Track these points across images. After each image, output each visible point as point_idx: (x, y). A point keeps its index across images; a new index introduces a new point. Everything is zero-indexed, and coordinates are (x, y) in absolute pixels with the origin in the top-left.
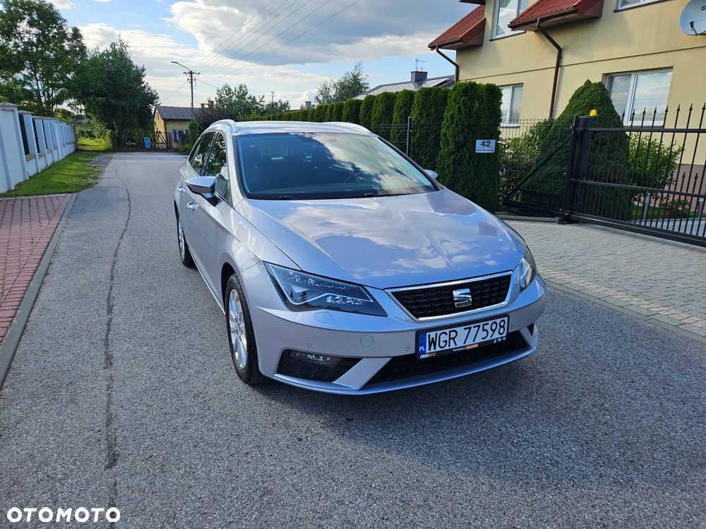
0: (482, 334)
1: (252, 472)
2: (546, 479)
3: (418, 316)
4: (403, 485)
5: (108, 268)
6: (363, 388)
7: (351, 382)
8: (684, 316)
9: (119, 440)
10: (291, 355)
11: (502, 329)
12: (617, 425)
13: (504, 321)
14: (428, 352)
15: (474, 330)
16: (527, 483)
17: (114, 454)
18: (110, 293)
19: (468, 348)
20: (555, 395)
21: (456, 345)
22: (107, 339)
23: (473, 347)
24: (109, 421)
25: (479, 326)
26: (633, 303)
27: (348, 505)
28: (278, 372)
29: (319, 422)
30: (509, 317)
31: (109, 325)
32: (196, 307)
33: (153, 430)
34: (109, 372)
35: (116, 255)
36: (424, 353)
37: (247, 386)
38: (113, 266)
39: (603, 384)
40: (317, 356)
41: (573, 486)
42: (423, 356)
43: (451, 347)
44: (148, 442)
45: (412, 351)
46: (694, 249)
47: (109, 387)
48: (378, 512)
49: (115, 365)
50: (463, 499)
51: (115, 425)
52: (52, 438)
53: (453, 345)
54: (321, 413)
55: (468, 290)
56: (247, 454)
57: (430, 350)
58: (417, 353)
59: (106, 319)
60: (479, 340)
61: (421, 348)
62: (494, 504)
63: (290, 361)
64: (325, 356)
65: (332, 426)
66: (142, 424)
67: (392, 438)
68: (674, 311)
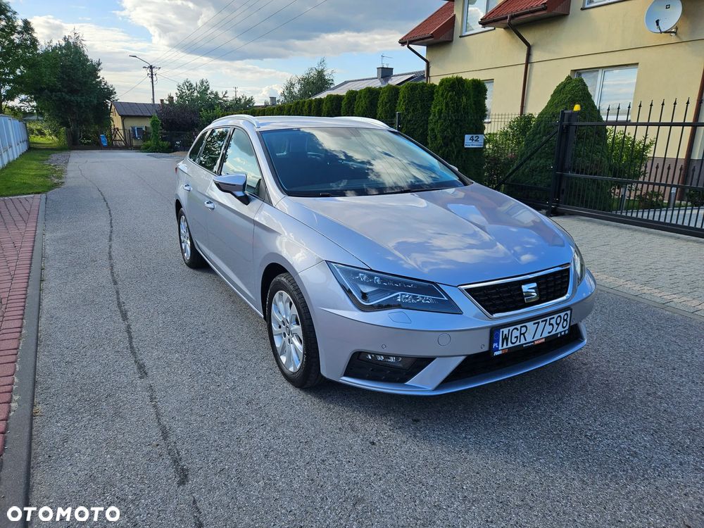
0: (548, 328)
1: (336, 481)
2: (632, 470)
3: (492, 313)
4: (495, 486)
5: (107, 271)
6: (437, 388)
7: (424, 383)
8: (695, 303)
9: (183, 453)
10: (361, 357)
11: (565, 322)
12: (675, 411)
13: (567, 314)
14: (501, 348)
15: (542, 325)
16: (616, 476)
17: (183, 469)
18: (118, 299)
19: (536, 343)
20: (607, 385)
21: (525, 340)
22: (132, 347)
23: (540, 341)
24: (165, 435)
25: (546, 320)
26: (645, 291)
27: (447, 510)
28: (345, 375)
29: (386, 424)
30: (571, 310)
31: (129, 332)
32: (216, 310)
33: (215, 441)
34: (146, 382)
35: (110, 258)
36: (497, 350)
37: (298, 390)
38: (112, 269)
39: (648, 372)
40: (387, 356)
41: (659, 476)
42: (496, 353)
43: (521, 343)
44: (214, 454)
45: (486, 349)
46: (679, 238)
47: (152, 399)
48: (480, 515)
49: (149, 374)
50: (559, 496)
51: (172, 439)
52: (109, 456)
53: (523, 341)
54: (384, 415)
55: (535, 285)
56: (323, 461)
57: (502, 346)
58: (491, 350)
59: (123, 327)
60: (546, 334)
61: (495, 345)
62: (591, 499)
63: (359, 364)
64: (397, 357)
65: (400, 428)
66: (201, 435)
67: (465, 438)
68: (685, 298)
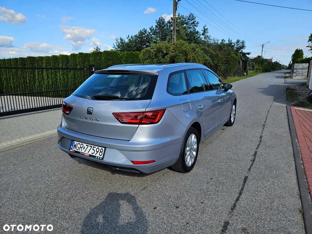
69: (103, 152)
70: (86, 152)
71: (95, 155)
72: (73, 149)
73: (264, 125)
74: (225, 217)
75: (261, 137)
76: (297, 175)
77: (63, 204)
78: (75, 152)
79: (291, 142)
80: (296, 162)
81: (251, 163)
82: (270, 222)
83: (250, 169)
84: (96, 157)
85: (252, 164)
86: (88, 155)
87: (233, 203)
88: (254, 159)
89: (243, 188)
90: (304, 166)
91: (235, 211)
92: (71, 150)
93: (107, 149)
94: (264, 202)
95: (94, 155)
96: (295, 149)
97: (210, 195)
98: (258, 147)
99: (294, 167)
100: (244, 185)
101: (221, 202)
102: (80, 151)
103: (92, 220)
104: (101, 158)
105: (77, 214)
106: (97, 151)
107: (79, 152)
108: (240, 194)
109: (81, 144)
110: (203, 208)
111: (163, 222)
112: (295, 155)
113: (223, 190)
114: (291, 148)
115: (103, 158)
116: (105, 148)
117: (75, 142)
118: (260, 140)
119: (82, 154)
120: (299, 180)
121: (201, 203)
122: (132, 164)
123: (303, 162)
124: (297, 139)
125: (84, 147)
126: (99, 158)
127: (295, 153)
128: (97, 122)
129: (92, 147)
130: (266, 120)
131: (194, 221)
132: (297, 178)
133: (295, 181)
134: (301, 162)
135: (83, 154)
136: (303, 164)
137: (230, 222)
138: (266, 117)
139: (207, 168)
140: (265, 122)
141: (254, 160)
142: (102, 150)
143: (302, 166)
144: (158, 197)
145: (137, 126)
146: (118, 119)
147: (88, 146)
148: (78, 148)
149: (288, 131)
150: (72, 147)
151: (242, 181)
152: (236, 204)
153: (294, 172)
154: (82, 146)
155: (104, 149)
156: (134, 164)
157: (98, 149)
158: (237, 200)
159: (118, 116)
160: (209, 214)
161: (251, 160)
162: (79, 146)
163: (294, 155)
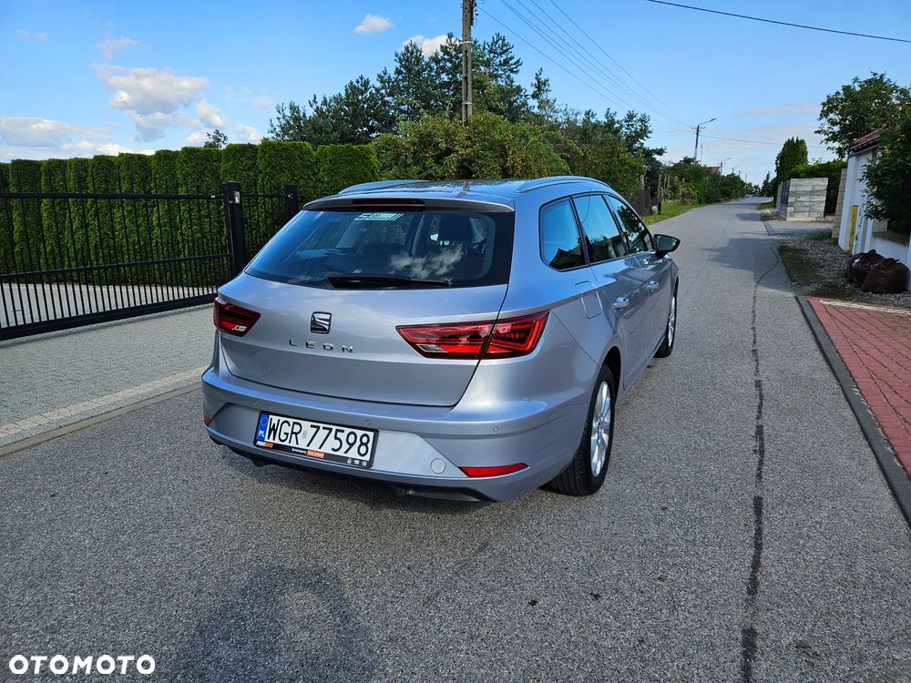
69: (370, 445)
70: (315, 446)
71: (345, 455)
72: (266, 440)
73: (755, 351)
74: (739, 616)
75: (758, 384)
76: (890, 486)
77: (252, 607)
78: (276, 447)
79: (842, 396)
80: (876, 450)
81: (756, 458)
82: (864, 622)
83: (759, 476)
84: (349, 462)
85: (761, 463)
86: (322, 456)
87: (747, 575)
88: (760, 447)
89: (759, 531)
90: (900, 461)
91: (759, 597)
92: (259, 443)
93: (383, 436)
94: (831, 568)
95: (341, 453)
96: (861, 416)
97: (675, 555)
98: (760, 412)
99: (873, 463)
100: (759, 521)
101: (714, 574)
102: (293, 444)
103: (360, 650)
104: (365, 464)
105: (307, 634)
106: (351, 440)
107: (288, 449)
108: (758, 547)
109: (294, 423)
110: (670, 592)
111: (570, 642)
112: (867, 431)
113: (706, 540)
114: (848, 413)
115: (370, 463)
116: (376, 432)
117: (271, 416)
118: (758, 392)
119: (299, 453)
120: (902, 499)
121: (659, 579)
122: (462, 476)
123: (892, 449)
124: (857, 388)
125: (305, 432)
126: (357, 462)
127: (865, 426)
128: (347, 356)
129: (331, 430)
130: (755, 336)
131: (656, 633)
132: (894, 494)
133: (889, 503)
134: (889, 448)
135: (303, 454)
136: (896, 455)
137: (759, 629)
138: (753, 329)
139: (642, 478)
140: (754, 342)
141: (764, 451)
142: (365, 440)
143: (895, 460)
144: (530, 571)
145: (474, 362)
146: (413, 344)
147: (318, 428)
148: (283, 437)
149: (824, 364)
150: (261, 432)
151: (751, 511)
152: (756, 578)
153: (879, 478)
154: (297, 428)
155: (371, 434)
156: (469, 476)
157: (352, 437)
158: (756, 564)
159: (413, 336)
160: (693, 610)
161: (755, 451)
162: (286, 428)
163: (863, 430)
